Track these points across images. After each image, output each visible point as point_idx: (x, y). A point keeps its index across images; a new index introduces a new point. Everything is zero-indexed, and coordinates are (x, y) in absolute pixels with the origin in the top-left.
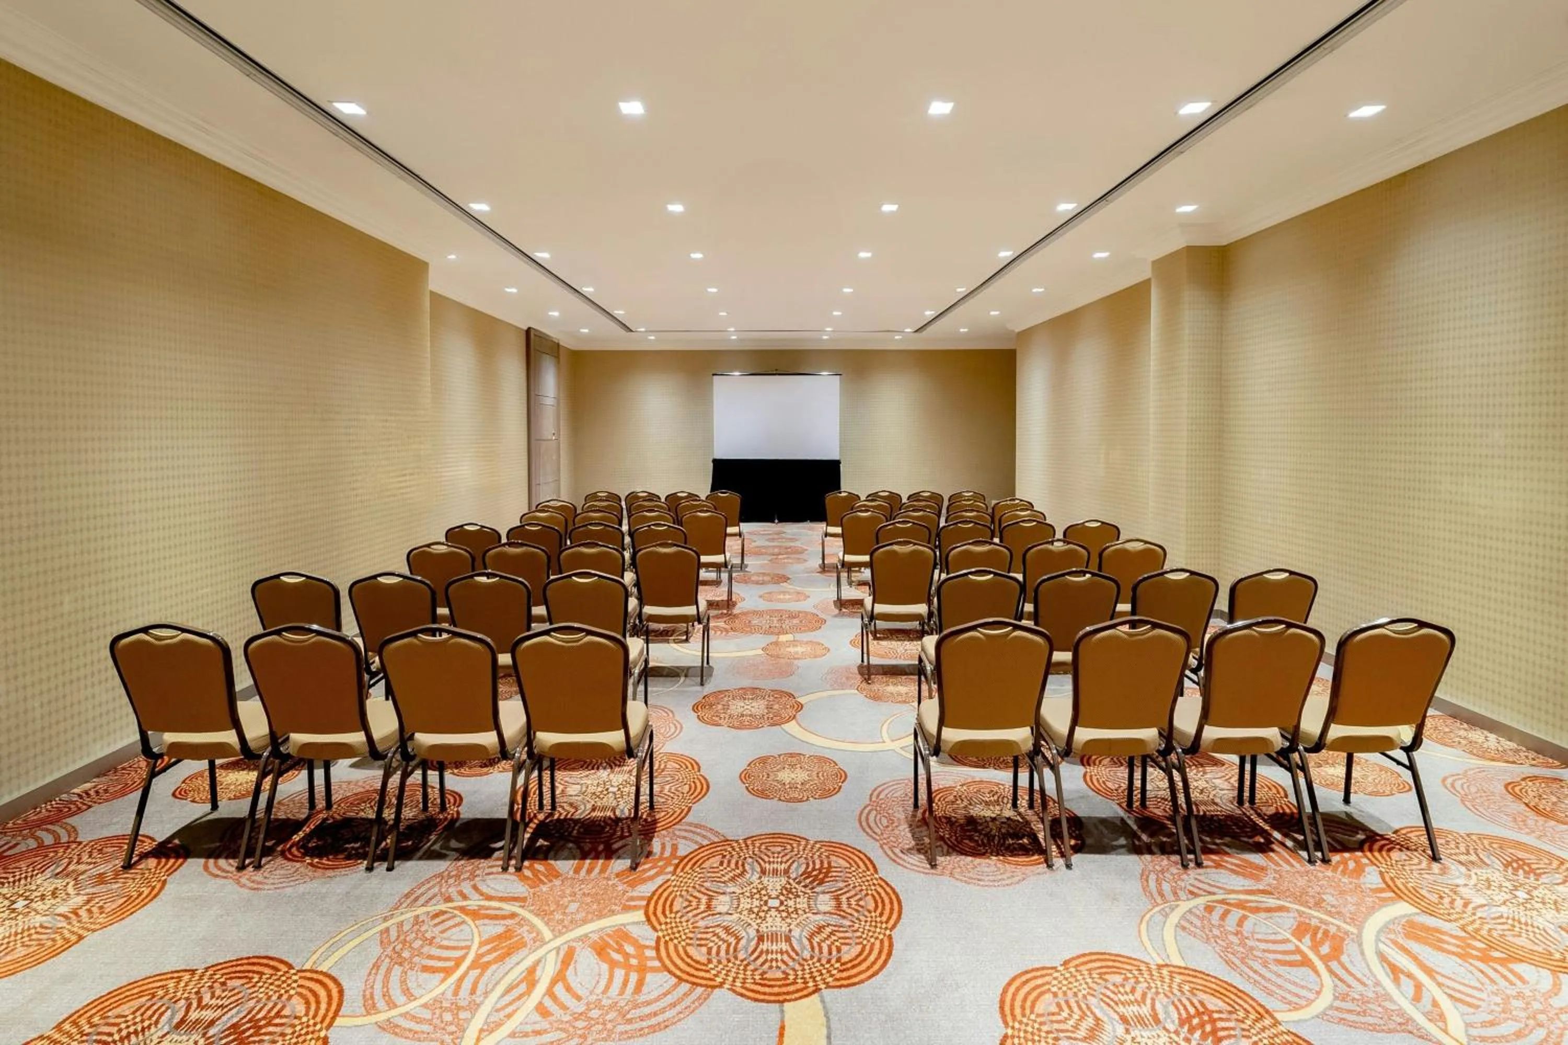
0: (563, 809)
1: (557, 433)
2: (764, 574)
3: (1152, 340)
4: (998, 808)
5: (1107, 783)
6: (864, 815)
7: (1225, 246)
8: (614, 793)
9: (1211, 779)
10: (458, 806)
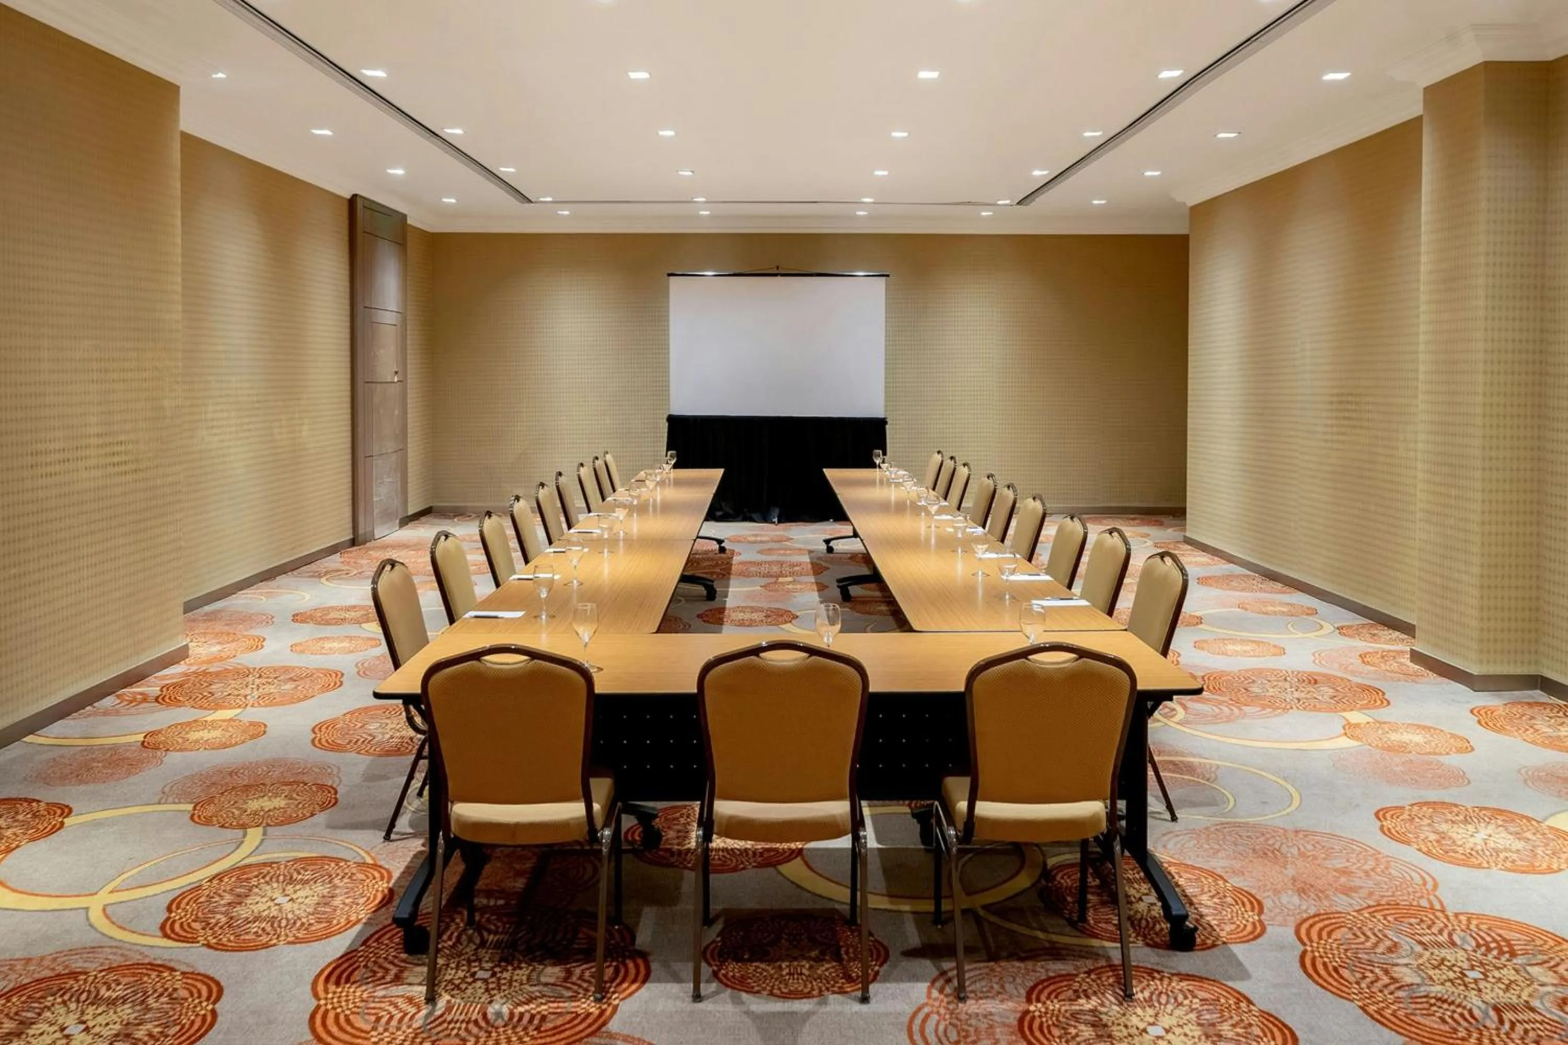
0: (396, 1007)
1: (402, 372)
2: (754, 610)
3: (1424, 218)
4: (1150, 1011)
5: (1341, 971)
6: (918, 1021)
7: (1552, 62)
8: (485, 981)
9: (1523, 966)
10: (214, 1003)
